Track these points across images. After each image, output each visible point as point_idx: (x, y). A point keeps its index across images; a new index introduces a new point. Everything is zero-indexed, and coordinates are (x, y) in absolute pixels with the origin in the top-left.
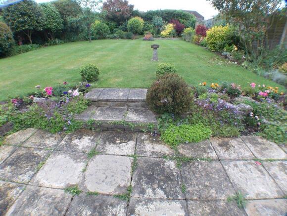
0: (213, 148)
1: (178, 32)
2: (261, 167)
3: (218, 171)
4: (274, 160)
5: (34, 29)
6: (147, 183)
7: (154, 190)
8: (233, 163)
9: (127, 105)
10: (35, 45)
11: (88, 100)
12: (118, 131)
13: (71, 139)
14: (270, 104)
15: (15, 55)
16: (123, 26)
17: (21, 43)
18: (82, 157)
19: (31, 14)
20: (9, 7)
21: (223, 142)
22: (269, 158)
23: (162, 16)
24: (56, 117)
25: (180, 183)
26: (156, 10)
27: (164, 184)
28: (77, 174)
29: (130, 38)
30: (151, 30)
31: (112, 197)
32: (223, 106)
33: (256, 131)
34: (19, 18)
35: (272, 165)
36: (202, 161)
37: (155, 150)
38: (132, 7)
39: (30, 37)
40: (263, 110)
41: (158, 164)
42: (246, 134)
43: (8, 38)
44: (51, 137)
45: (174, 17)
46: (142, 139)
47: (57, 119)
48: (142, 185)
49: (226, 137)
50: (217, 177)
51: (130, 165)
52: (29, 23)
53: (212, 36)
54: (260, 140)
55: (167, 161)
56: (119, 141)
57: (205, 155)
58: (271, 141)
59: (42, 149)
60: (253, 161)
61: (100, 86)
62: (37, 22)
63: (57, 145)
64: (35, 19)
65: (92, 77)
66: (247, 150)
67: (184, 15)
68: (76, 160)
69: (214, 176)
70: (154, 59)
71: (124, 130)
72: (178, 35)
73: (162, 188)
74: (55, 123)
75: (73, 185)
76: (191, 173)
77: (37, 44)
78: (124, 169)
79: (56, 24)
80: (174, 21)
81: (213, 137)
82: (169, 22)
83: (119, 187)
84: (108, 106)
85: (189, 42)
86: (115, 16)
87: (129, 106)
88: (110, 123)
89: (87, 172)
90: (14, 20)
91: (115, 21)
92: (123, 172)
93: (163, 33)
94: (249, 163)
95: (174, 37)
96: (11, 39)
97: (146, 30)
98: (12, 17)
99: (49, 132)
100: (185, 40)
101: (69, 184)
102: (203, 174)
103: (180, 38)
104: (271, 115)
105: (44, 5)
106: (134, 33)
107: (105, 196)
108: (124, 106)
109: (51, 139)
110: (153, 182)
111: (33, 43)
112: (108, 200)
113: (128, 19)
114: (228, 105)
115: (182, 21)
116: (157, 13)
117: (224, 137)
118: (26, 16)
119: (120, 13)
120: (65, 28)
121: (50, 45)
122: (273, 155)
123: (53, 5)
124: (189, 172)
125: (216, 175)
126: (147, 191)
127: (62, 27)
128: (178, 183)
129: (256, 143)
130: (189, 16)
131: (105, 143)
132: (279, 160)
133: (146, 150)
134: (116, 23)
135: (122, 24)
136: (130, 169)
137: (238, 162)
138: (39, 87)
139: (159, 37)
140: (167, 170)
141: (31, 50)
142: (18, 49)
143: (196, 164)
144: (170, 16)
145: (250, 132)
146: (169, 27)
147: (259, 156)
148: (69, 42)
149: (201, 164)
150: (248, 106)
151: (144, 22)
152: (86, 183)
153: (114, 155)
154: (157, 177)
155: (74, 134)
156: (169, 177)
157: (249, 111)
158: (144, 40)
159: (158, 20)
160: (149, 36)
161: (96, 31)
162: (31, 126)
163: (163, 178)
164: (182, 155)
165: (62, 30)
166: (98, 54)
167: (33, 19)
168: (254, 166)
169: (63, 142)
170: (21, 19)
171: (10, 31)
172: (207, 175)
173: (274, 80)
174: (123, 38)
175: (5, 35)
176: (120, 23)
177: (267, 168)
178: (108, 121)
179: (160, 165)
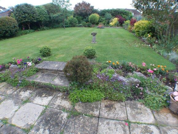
0: (99, 108)
1: (121, 23)
2: (127, 128)
3: (93, 125)
4: (141, 123)
5: (31, 21)
6: (43, 125)
7: (45, 130)
8: (107, 121)
9: (58, 73)
10: (32, 30)
11: (37, 68)
12: (48, 89)
13: (20, 91)
14: (153, 79)
15: (19, 36)
16: (87, 19)
17: (24, 29)
18: (20, 103)
19: (29, 12)
20: (18, 9)
21: (109, 104)
22: (138, 121)
23: (111, 13)
24: (16, 77)
25: (62, 129)
26: (108, 9)
27: (53, 128)
28: (12, 112)
29: (89, 27)
30: (104, 22)
31: (21, 129)
32: (116, 79)
33: (140, 98)
34: (22, 15)
35: (138, 127)
36: (86, 116)
37: (61, 104)
38: (93, 7)
39: (29, 25)
40: (147, 83)
41: (56, 114)
42: (131, 100)
43: (15, 27)
44: (12, 88)
45: (119, 14)
46: (58, 96)
47: (16, 79)
48: (40, 126)
49: (114, 101)
50: (89, 130)
51: (41, 111)
52: (28, 18)
53: (137, 27)
54: (139, 106)
55: (63, 113)
56: (44, 96)
57: (91, 112)
58: (148, 108)
59: (3, 95)
60: (124, 122)
61: (48, 60)
62: (33, 17)
63: (11, 94)
64: (32, 15)
65: (45, 54)
66: (124, 113)
67: (126, 12)
68: (16, 104)
69: (87, 128)
70: (93, 42)
71: (51, 89)
72: (121, 25)
73: (49, 130)
74: (15, 81)
75: (7, 119)
76: (73, 124)
77: (33, 29)
78: (36, 114)
79: (45, 18)
80: (118, 16)
81: (105, 99)
82: (115, 17)
83: (27, 124)
84: (48, 73)
85: (126, 29)
86: (82, 13)
87: (59, 74)
88: (43, 84)
89: (17, 113)
90: (20, 16)
91: (82, 16)
92: (35, 115)
93: (111, 24)
94: (119, 123)
95: (118, 26)
96: (16, 27)
97: (100, 22)
98: (19, 14)
99: (12, 85)
100: (124, 28)
101: (5, 117)
102: (80, 126)
103: (122, 27)
104: (152, 87)
105: (38, 7)
106: (92, 24)
107: (18, 128)
108: (56, 73)
109: (11, 90)
110: (47, 125)
111: (31, 29)
112: (18, 131)
113: (90, 15)
114: (121, 78)
115: (124, 16)
116: (108, 11)
117: (112, 100)
118: (26, 13)
119: (85, 11)
120: (50, 20)
121: (41, 30)
122: (143, 119)
123: (44, 7)
124: (72, 123)
125: (89, 128)
126: (40, 130)
127: (48, 19)
128: (61, 128)
129: (135, 108)
130: (128, 13)
131: (36, 96)
132: (145, 124)
133: (56, 104)
134: (82, 17)
135: (86, 18)
136: (40, 114)
137: (111, 121)
138: (15, 59)
139: (108, 26)
140: (60, 119)
141: (29, 33)
142: (21, 33)
143: (81, 118)
144: (116, 13)
145: (135, 99)
146: (115, 20)
147: (131, 119)
148: (53, 28)
149: (84, 118)
150: (136, 80)
151: (99, 17)
152: (13, 118)
153: (36, 104)
154: (51, 122)
155: (24, 88)
156: (58, 124)
157: (136, 83)
158: (98, 28)
159: (108, 15)
160: (101, 25)
161: (69, 22)
162: (4, 81)
163: (54, 123)
164: (76, 110)
165: (49, 21)
166: (63, 37)
167: (31, 16)
168: (122, 126)
169: (15, 93)
170: (23, 16)
171: (16, 22)
172: (83, 127)
173: (170, 59)
174: (85, 26)
175: (13, 25)
176: (85, 17)
177: (131, 129)
178: (42, 82)
179: (57, 114)
